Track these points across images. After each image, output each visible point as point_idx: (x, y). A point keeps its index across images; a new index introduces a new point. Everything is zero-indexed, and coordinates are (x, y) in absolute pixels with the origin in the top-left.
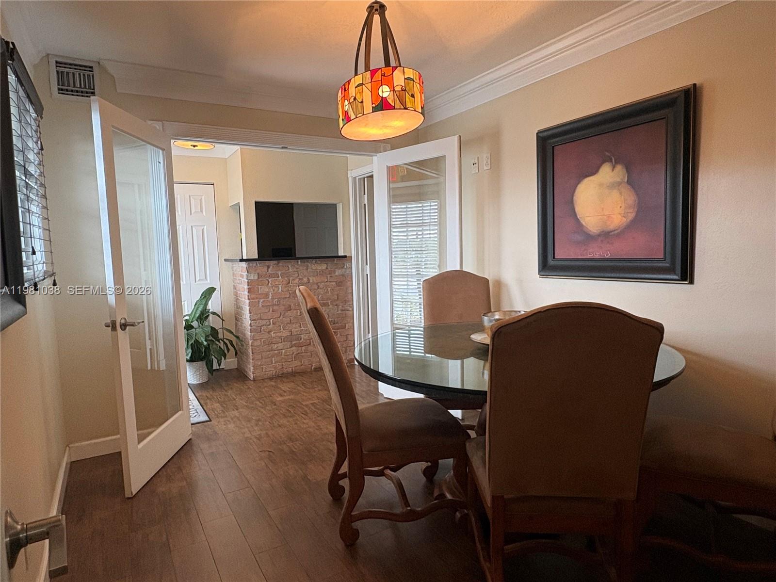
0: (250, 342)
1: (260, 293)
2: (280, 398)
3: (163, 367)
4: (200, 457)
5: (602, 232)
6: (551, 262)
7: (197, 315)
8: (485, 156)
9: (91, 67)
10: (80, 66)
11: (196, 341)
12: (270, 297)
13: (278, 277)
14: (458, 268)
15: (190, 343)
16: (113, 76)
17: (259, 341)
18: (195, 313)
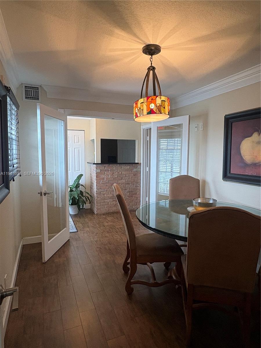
0: (96, 198)
1: (101, 177)
2: (107, 224)
3: (60, 206)
4: (72, 247)
5: (253, 163)
6: (228, 175)
7: (75, 186)
8: (201, 124)
9: (38, 88)
10: (34, 87)
11: (74, 197)
12: (105, 180)
13: (109, 171)
14: (186, 174)
15: (71, 198)
16: (46, 91)
17: (100, 198)
18: (74, 185)
